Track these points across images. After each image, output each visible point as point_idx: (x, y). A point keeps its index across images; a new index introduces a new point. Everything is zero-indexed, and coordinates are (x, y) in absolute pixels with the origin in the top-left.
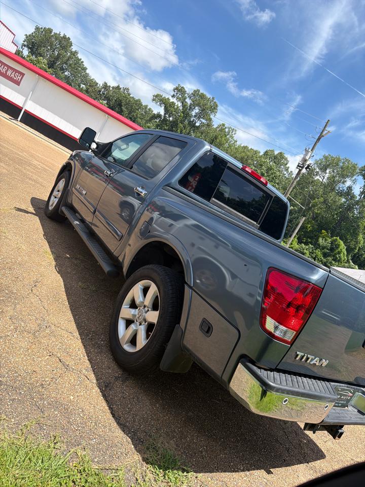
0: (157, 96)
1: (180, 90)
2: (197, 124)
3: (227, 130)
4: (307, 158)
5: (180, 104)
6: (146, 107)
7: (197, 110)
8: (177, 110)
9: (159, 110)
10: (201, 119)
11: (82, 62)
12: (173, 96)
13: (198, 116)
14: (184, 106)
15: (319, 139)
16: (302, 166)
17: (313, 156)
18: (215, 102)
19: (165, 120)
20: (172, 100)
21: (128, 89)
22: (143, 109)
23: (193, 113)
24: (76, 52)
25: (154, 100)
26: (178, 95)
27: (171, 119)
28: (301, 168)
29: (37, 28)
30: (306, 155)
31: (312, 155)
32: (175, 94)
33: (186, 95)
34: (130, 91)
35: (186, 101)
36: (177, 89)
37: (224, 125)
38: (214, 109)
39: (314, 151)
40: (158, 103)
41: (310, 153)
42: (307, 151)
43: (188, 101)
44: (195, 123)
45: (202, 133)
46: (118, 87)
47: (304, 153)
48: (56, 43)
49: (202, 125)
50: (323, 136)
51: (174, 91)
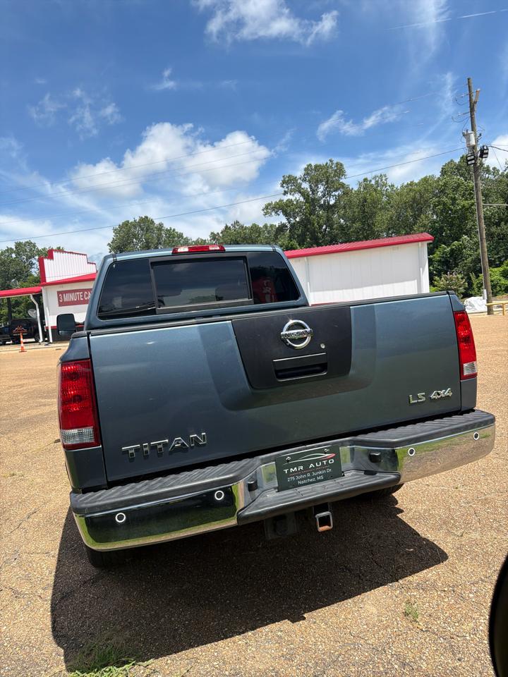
0: (267, 208)
1: (289, 181)
2: (332, 202)
3: (373, 182)
4: (473, 142)
5: (298, 196)
6: (266, 226)
7: (321, 188)
8: (298, 204)
9: (279, 220)
10: (333, 193)
11: (174, 230)
12: (285, 193)
13: (328, 193)
14: (303, 194)
15: (472, 110)
16: (472, 157)
17: (480, 135)
18: (337, 163)
19: (293, 226)
20: (285, 198)
21: (237, 222)
22: (264, 231)
23: (320, 194)
24: (161, 225)
25: (266, 214)
26: (290, 187)
27: (298, 219)
28: (473, 161)
29: (115, 230)
30: (468, 140)
31: (478, 135)
32: (286, 190)
33: (299, 181)
34: (241, 222)
35: (302, 187)
36: (284, 182)
37: (365, 180)
38: (340, 171)
39: (477, 128)
40: (273, 213)
41: (472, 136)
42: (466, 136)
43: (305, 186)
44: (329, 203)
45: (345, 208)
46: (226, 227)
47: (464, 140)
48: (138, 230)
49: (338, 199)
50: (475, 102)
51: (283, 187)
